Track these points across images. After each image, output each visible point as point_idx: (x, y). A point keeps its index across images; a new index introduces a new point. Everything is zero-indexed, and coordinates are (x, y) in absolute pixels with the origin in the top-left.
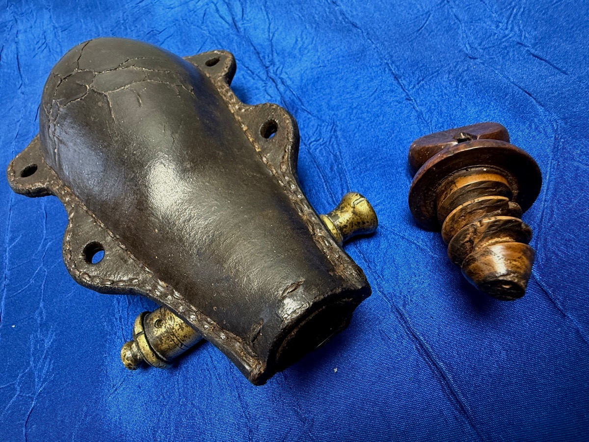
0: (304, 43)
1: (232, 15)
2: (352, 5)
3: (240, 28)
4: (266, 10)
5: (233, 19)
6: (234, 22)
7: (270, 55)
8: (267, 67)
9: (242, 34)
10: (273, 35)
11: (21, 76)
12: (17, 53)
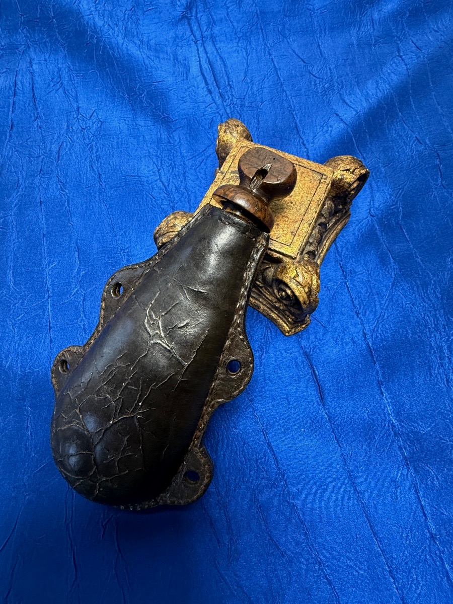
11: (36, 109)
12: (33, 84)
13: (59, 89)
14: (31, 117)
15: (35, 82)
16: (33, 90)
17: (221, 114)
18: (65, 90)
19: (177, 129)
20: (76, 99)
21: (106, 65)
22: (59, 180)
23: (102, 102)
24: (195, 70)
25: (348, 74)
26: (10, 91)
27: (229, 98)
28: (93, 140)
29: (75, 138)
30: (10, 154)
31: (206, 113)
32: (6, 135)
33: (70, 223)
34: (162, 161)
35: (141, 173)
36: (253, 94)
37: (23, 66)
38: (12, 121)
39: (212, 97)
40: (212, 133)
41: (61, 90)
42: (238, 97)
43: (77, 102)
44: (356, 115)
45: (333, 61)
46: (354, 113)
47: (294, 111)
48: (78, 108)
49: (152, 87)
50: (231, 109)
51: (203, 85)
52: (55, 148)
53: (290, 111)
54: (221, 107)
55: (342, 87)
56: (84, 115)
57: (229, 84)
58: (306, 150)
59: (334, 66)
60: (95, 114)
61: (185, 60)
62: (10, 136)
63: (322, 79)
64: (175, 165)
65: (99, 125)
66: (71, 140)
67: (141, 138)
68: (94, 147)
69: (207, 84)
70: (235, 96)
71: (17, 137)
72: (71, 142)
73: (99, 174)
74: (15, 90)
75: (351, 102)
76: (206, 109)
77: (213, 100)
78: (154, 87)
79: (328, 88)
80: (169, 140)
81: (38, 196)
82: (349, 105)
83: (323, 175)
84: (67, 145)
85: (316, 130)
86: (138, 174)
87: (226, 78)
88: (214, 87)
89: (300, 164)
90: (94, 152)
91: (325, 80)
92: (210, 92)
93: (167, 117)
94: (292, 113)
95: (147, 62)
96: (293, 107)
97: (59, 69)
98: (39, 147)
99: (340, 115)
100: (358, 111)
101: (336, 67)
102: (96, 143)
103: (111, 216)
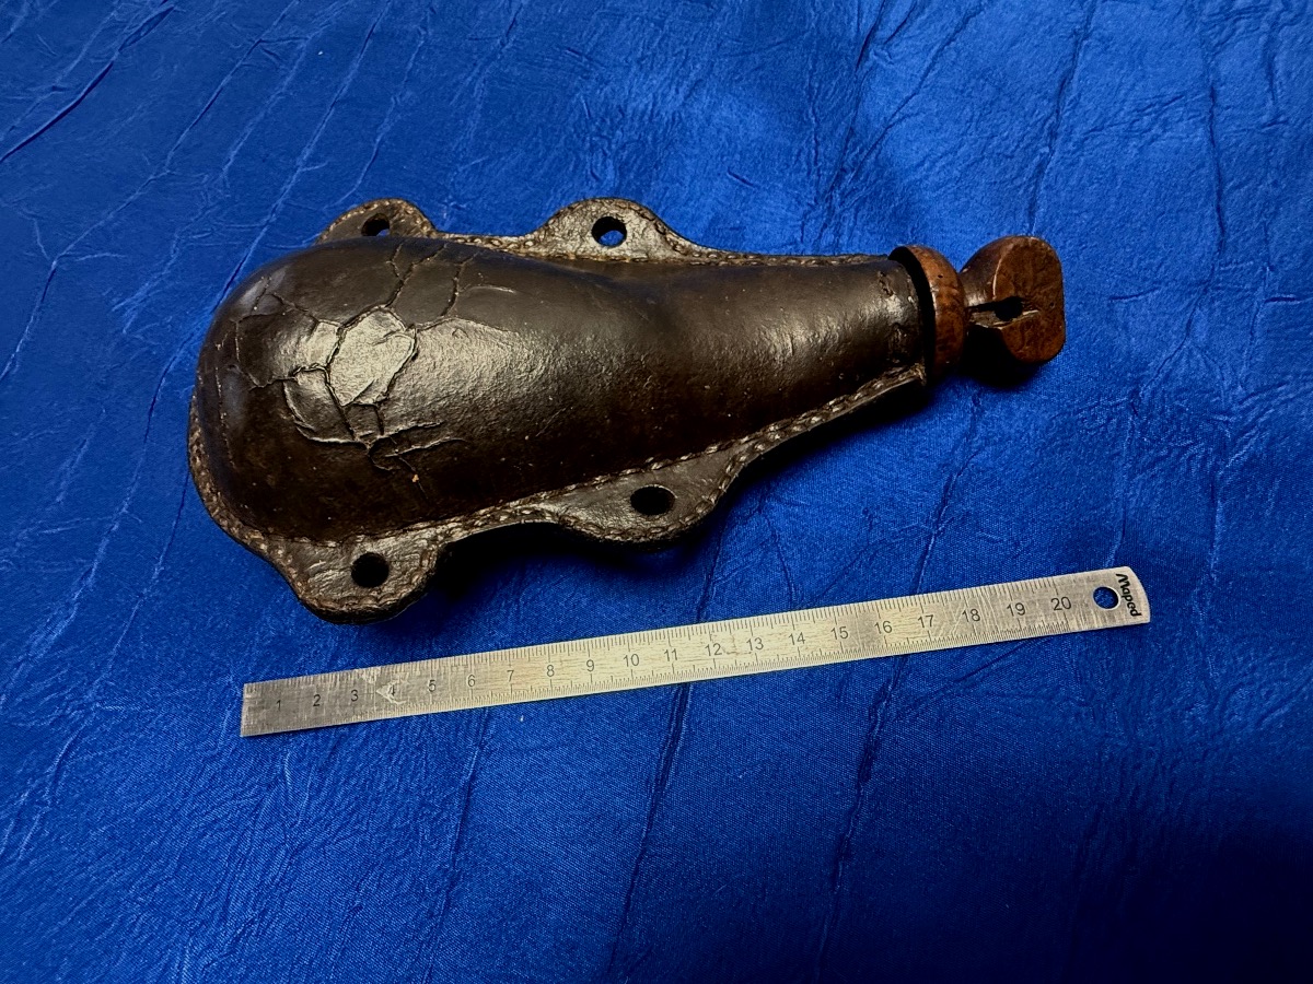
0: (927, 177)
1: (879, 19)
2: (1072, 164)
3: (867, 57)
4: (934, 58)
5: (874, 29)
6: (869, 36)
7: (865, 152)
8: (843, 170)
9: (860, 73)
10: (900, 121)
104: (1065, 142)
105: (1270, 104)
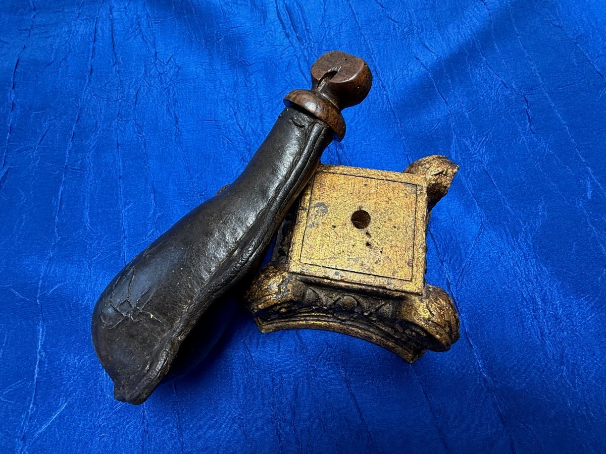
11: (115, 54)
12: (112, 30)
13: (137, 35)
14: (110, 62)
15: (115, 28)
16: (112, 36)
17: (298, 57)
18: (143, 36)
19: (254, 72)
20: (154, 45)
21: (184, 12)
22: (136, 123)
23: (179, 48)
24: (272, 15)
25: (427, 18)
26: (91, 38)
27: (306, 41)
28: (170, 85)
29: (152, 82)
30: (89, 98)
31: (284, 56)
32: (86, 80)
33: (147, 165)
34: (238, 104)
35: (218, 117)
36: (330, 38)
37: (104, 13)
38: (91, 66)
39: (290, 40)
40: (289, 75)
41: (139, 37)
42: (315, 41)
43: (155, 48)
44: (437, 60)
45: (412, 6)
46: (435, 58)
47: (372, 54)
48: (156, 54)
49: (230, 33)
50: (308, 52)
51: (280, 29)
52: (133, 92)
53: (368, 54)
54: (298, 49)
55: (422, 31)
56: (162, 60)
57: (306, 29)
58: (385, 92)
59: (413, 10)
60: (172, 59)
61: (262, 6)
62: (89, 80)
63: (402, 23)
64: (252, 108)
65: (176, 70)
66: (149, 84)
67: (218, 82)
68: (171, 91)
69: (284, 28)
70: (312, 40)
71: (96, 82)
72: (148, 86)
73: (176, 117)
74: (95, 37)
75: (431, 45)
76: (284, 52)
77: (290, 43)
78: (232, 33)
79: (407, 32)
80: (245, 83)
81: (116, 139)
82: (429, 49)
83: (416, 185)
84: (144, 90)
85: (396, 73)
86: (215, 118)
87: (303, 23)
88: (291, 31)
89: (388, 178)
90: (171, 96)
91: (404, 24)
92: (287, 36)
93: (244, 61)
94: (371, 57)
95: (225, 8)
96: (371, 51)
97: (138, 17)
98: (117, 91)
99: (420, 59)
100: (439, 56)
101: (416, 11)
102: (173, 88)
103: (187, 158)
104: (389, 87)
105: (433, 54)
